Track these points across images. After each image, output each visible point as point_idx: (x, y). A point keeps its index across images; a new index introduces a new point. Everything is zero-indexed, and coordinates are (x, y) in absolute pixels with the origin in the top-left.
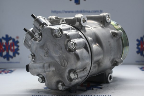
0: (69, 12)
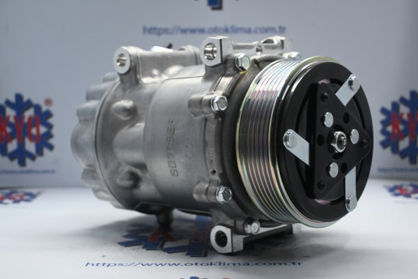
0: (193, 31)
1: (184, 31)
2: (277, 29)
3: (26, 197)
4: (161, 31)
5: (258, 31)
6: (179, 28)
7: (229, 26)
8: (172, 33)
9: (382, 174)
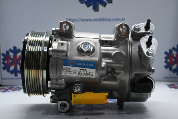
0: (87, 20)
1: (83, 20)
2: (121, 19)
3: (18, 89)
4: (73, 20)
5: (113, 20)
6: (81, 19)
7: (101, 18)
8: (78, 21)
9: (165, 79)
